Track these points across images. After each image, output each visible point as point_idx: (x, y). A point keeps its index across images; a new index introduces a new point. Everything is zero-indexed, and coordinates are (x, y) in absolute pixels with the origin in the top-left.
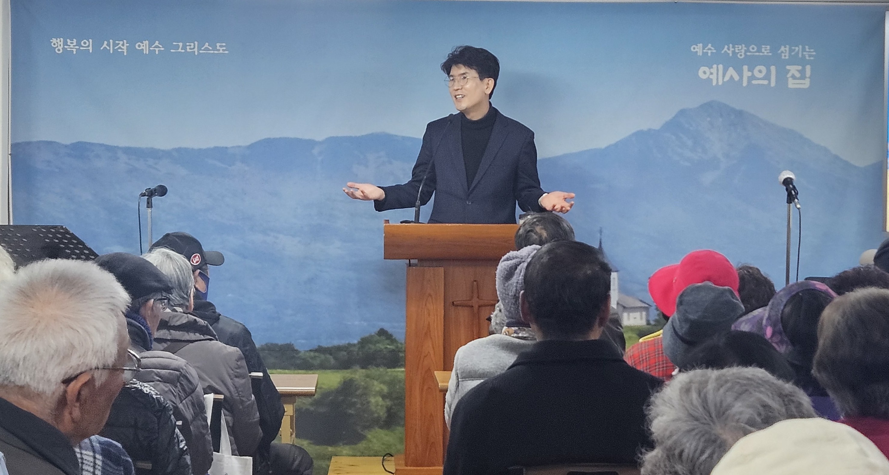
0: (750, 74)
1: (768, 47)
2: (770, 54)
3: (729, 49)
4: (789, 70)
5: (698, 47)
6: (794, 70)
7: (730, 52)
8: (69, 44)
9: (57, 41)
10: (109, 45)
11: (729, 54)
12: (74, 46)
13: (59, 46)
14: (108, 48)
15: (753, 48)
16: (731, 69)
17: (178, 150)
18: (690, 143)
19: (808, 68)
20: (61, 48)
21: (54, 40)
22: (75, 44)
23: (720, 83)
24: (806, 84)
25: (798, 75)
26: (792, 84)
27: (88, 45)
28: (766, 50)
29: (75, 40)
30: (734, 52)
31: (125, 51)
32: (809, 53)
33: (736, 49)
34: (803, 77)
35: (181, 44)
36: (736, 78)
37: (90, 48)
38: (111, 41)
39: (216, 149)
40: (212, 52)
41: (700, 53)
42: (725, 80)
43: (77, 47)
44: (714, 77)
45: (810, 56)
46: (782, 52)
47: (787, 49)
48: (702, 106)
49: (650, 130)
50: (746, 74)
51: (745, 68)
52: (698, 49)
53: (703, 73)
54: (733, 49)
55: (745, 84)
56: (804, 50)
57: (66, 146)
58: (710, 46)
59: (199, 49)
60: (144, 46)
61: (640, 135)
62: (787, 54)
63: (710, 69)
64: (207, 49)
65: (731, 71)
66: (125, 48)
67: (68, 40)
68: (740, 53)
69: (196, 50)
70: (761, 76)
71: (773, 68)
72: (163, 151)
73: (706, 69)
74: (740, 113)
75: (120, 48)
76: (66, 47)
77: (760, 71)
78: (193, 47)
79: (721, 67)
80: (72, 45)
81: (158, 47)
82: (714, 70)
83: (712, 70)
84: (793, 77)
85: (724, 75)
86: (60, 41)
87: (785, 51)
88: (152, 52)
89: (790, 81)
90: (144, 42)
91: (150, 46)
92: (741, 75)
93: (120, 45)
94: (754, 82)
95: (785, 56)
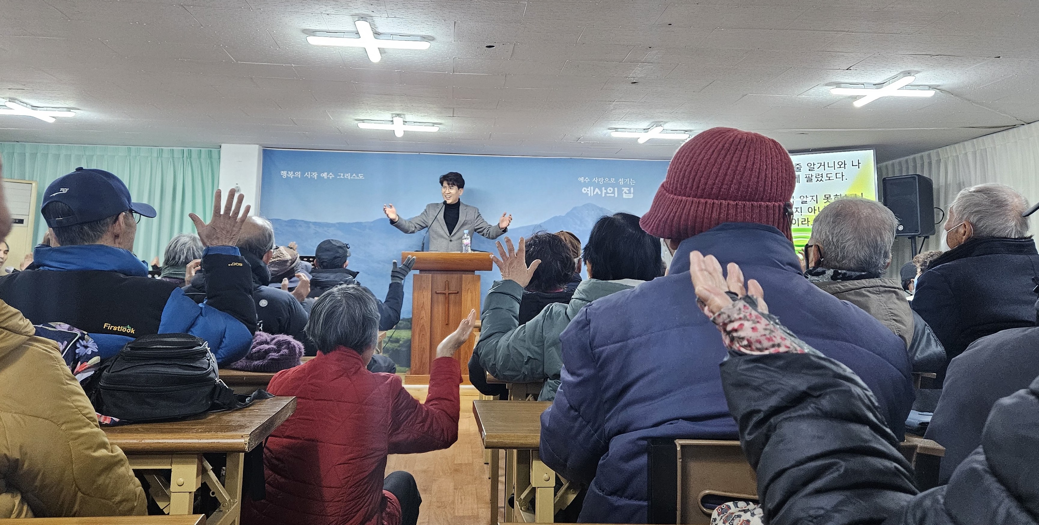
0: (606, 191)
1: (614, 179)
2: (615, 182)
3: (596, 179)
6: (625, 189)
10: (308, 174)
11: (596, 182)
15: (607, 179)
16: (597, 189)
17: (338, 223)
18: (579, 223)
19: (632, 189)
20: (285, 175)
21: (282, 172)
23: (592, 195)
24: (631, 196)
25: (627, 192)
26: (625, 196)
27: (298, 174)
29: (292, 172)
30: (598, 181)
31: (316, 177)
32: (632, 182)
34: (630, 193)
35: (342, 174)
36: (599, 193)
37: (299, 176)
38: (309, 173)
39: (357, 223)
40: (357, 178)
41: (583, 181)
44: (589, 192)
48: (584, 205)
49: (560, 216)
50: (604, 191)
51: (603, 188)
52: (582, 179)
53: (584, 190)
55: (603, 196)
56: (630, 181)
57: (285, 221)
59: (351, 177)
60: (325, 175)
61: (555, 218)
64: (354, 177)
65: (597, 190)
66: (316, 176)
67: (289, 172)
68: (601, 182)
69: (349, 177)
70: (610, 192)
71: (616, 189)
72: (332, 224)
73: (585, 189)
74: (601, 209)
75: (313, 176)
76: (288, 175)
77: (610, 190)
78: (348, 176)
79: (592, 188)
80: (291, 174)
81: (331, 176)
82: (589, 189)
83: (588, 189)
84: (625, 193)
85: (594, 192)
86: (285, 173)
87: (621, 181)
88: (328, 178)
89: (624, 195)
91: (327, 175)
92: (601, 191)
94: (607, 195)
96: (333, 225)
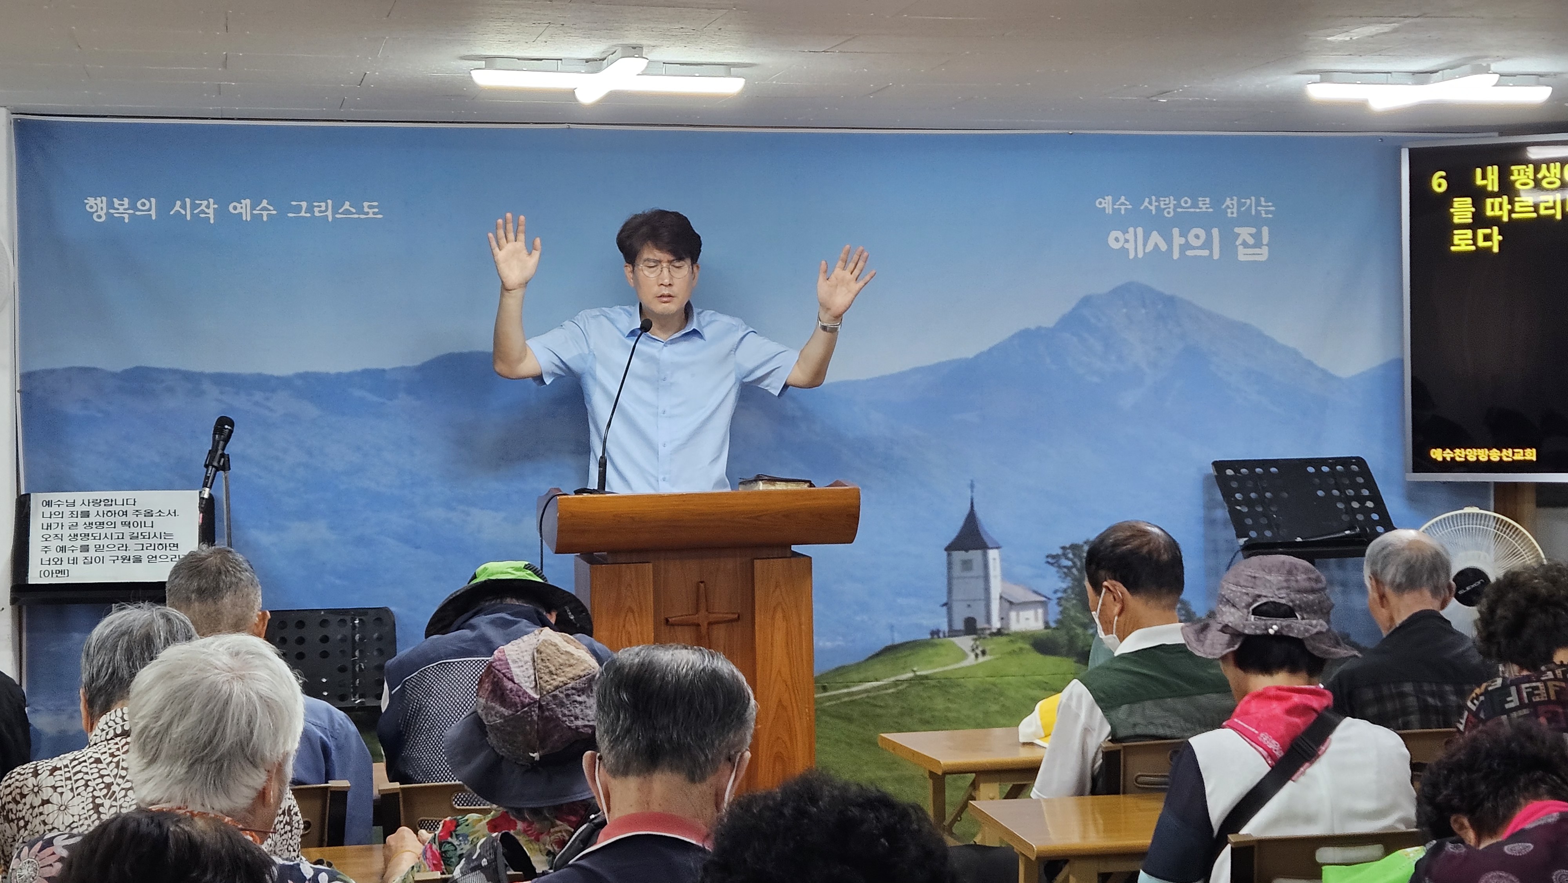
0: (1182, 241)
1: (1208, 200)
2: (1211, 210)
3: (1150, 203)
4: (1239, 235)
5: (1107, 201)
6: (1245, 233)
7: (1153, 208)
8: (116, 206)
9: (96, 202)
10: (184, 207)
11: (1151, 210)
12: (125, 209)
13: (99, 209)
14: (183, 212)
15: (1186, 202)
16: (1155, 233)
17: (304, 376)
18: (1099, 347)
19: (1265, 231)
20: (102, 213)
21: (91, 201)
22: (126, 206)
23: (1140, 255)
24: (1263, 254)
25: (1251, 241)
26: (1243, 255)
27: (149, 207)
28: (1203, 204)
29: (126, 200)
30: (1158, 208)
31: (212, 216)
32: (1266, 208)
33: (1162, 203)
34: (1258, 244)
36: (1163, 247)
37: (153, 213)
40: (356, 216)
41: (1109, 211)
42: (1147, 251)
43: (131, 211)
44: (1130, 246)
45: (1267, 212)
46: (1228, 207)
47: (1235, 202)
48: (1117, 290)
49: (1039, 328)
50: (1178, 240)
51: (1176, 231)
52: (1106, 203)
53: (1115, 239)
54: (1157, 204)
55: (1176, 255)
57: (114, 375)
58: (1123, 199)
59: (335, 212)
60: (243, 208)
61: (1026, 336)
62: (1235, 210)
63: (1124, 234)
64: (347, 212)
65: (1155, 237)
66: (211, 211)
67: (115, 200)
68: (1168, 210)
69: (329, 213)
70: (1198, 243)
72: (278, 378)
73: (1118, 234)
74: (1170, 301)
75: (203, 212)
76: (112, 211)
77: (1197, 237)
78: (324, 209)
80: (122, 208)
81: (266, 210)
82: (1130, 236)
83: (1127, 236)
84: (1245, 244)
85: (1145, 245)
86: (102, 202)
87: (1232, 207)
89: (1241, 250)
90: (242, 201)
91: (253, 208)
92: (1169, 241)
93: (203, 207)
94: (1189, 253)
95: (1232, 213)
96: (285, 383)
